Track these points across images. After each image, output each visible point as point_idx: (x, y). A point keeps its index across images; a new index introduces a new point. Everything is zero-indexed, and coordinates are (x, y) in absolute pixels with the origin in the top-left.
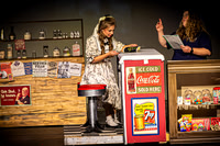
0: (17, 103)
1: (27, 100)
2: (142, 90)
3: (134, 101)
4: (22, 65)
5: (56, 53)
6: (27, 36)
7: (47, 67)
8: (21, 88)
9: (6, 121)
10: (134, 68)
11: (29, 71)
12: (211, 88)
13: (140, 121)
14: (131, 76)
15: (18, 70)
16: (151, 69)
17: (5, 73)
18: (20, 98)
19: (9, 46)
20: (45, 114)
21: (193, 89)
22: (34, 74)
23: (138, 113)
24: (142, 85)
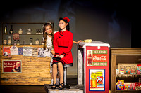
0: (13, 71)
1: (19, 70)
2: (96, 64)
3: (91, 71)
4: (17, 48)
5: (37, 42)
6: (20, 32)
7: (31, 50)
8: (16, 62)
9: (6, 81)
10: (92, 51)
11: (21, 52)
12: (136, 65)
13: (94, 83)
14: (90, 55)
15: (14, 51)
16: (102, 52)
17: (6, 53)
18: (15, 68)
19: (10, 37)
20: (30, 78)
21: (126, 65)
22: (24, 54)
23: (93, 77)
24: (96, 61)
